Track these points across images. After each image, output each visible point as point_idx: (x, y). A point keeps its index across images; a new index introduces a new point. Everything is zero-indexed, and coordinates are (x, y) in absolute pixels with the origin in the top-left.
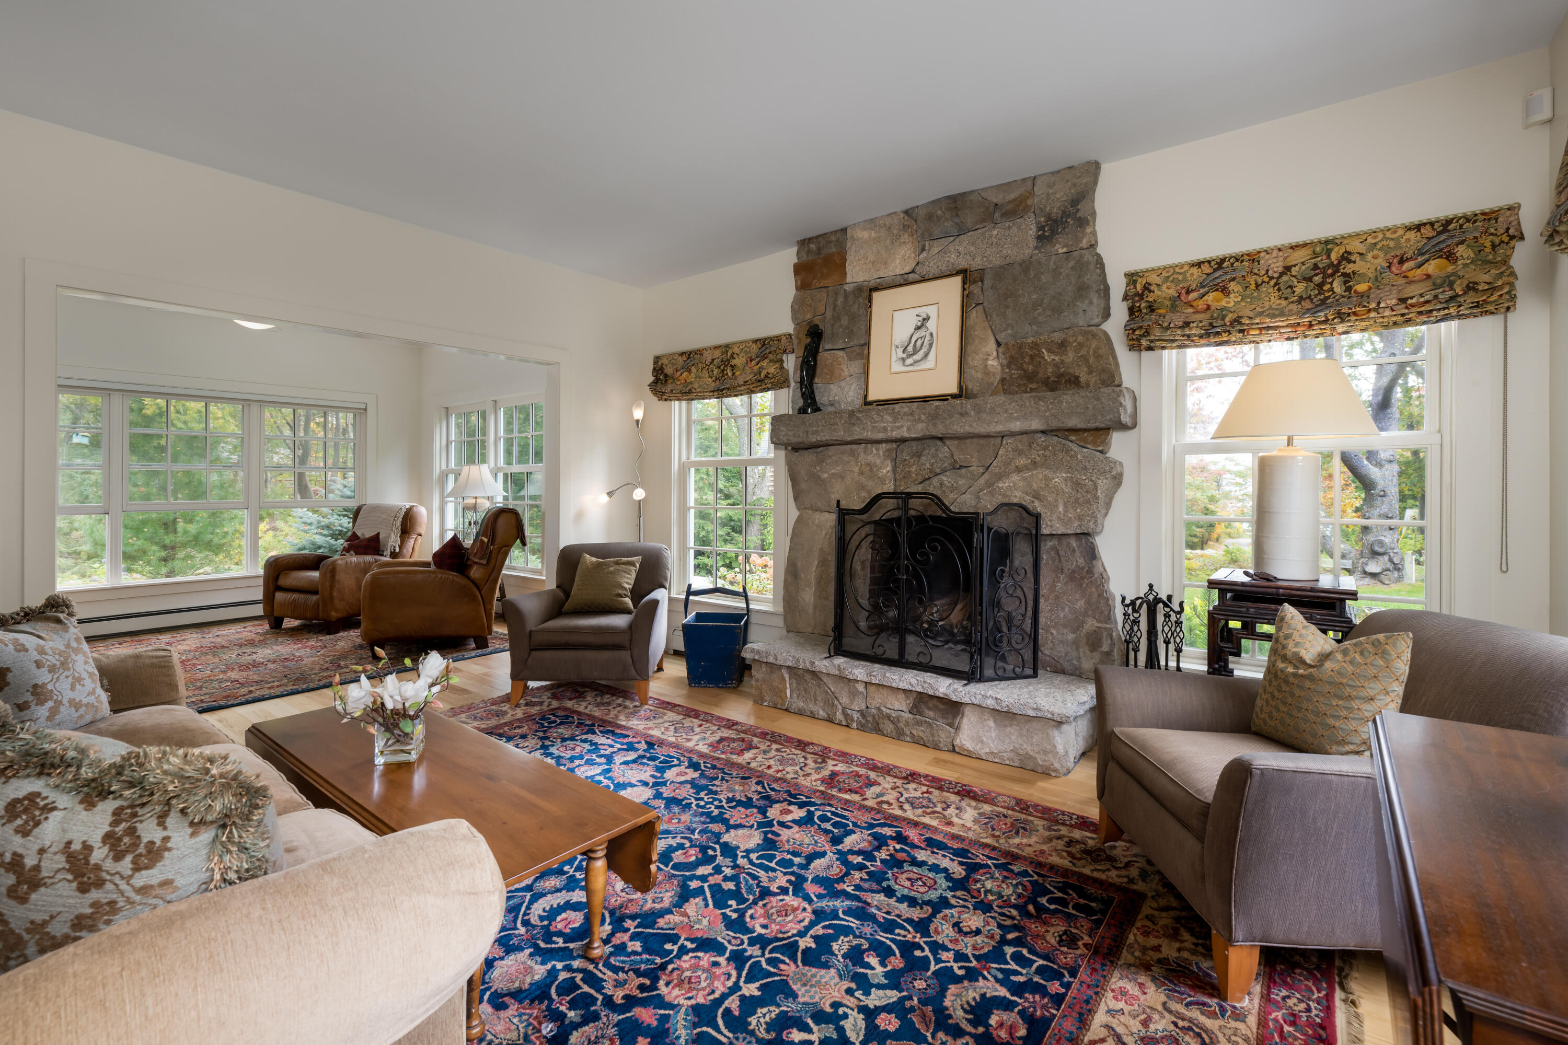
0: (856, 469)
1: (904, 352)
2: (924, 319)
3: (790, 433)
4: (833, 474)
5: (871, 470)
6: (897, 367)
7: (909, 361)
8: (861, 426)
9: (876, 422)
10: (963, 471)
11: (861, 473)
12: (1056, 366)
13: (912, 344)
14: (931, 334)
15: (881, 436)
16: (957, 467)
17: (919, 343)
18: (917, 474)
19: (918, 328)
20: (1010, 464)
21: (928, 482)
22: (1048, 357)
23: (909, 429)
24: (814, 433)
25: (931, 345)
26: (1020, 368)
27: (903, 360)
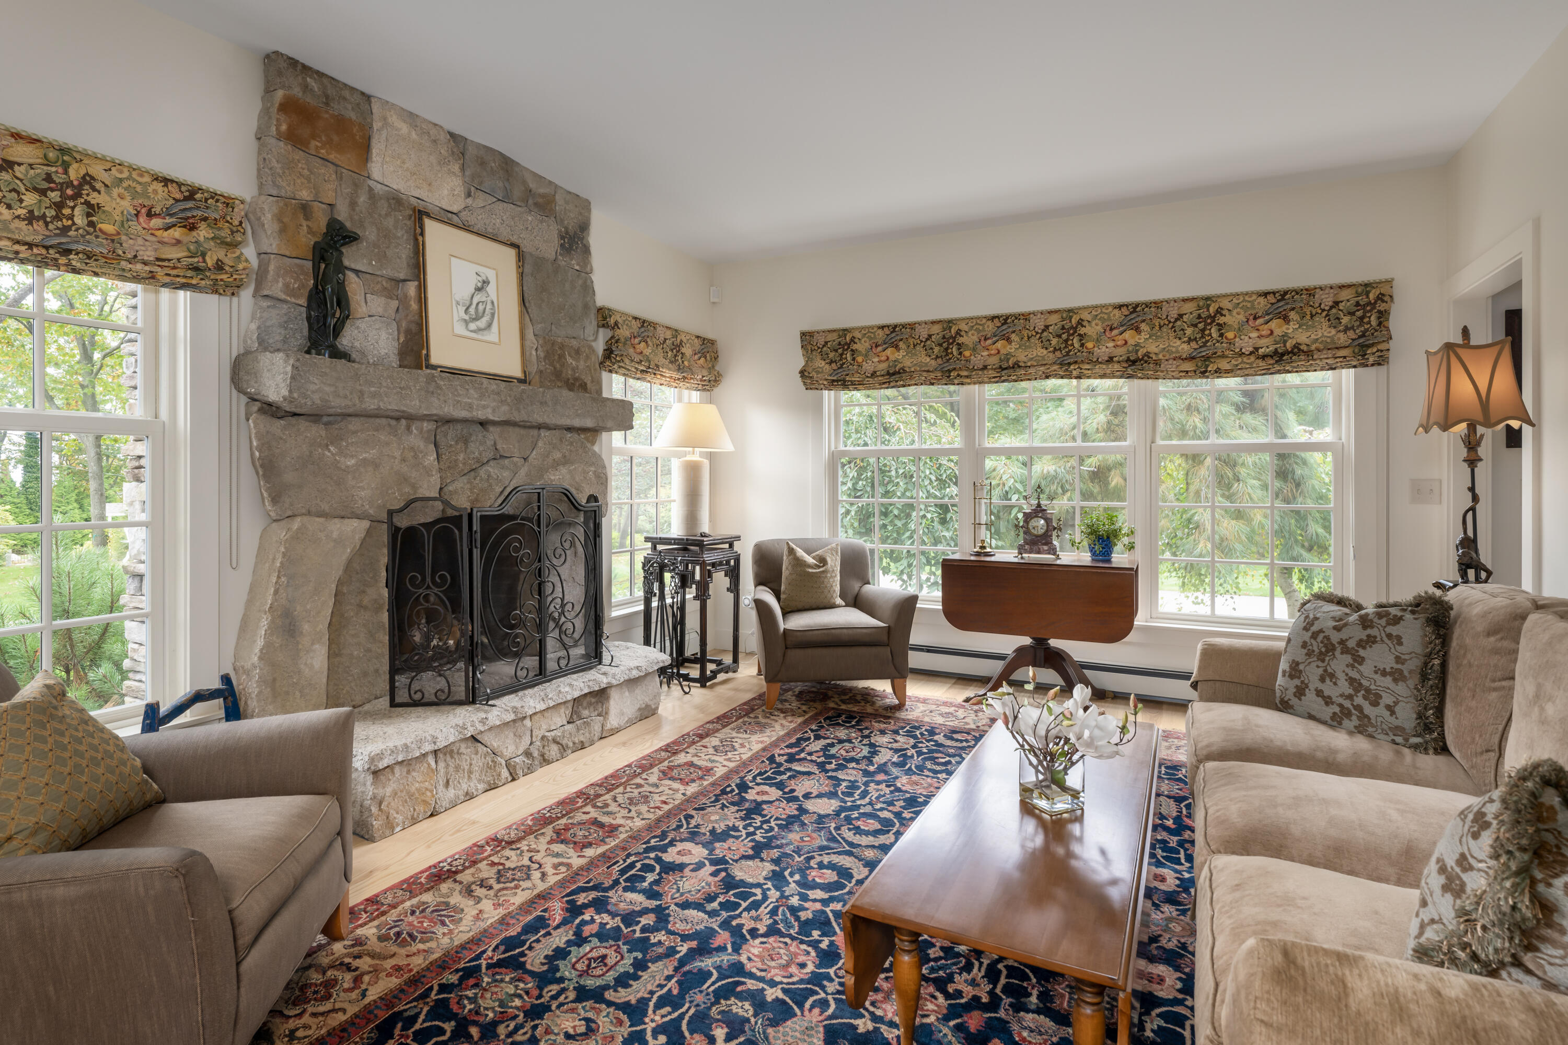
0: (397, 454)
1: (466, 311)
2: (484, 282)
3: (327, 389)
4: (365, 459)
5: (415, 457)
6: (460, 329)
7: (473, 326)
8: (442, 398)
9: (459, 395)
10: (506, 461)
11: (404, 460)
12: (573, 369)
13: (474, 306)
14: (492, 303)
15: (464, 414)
16: (499, 457)
17: (481, 307)
18: (464, 464)
19: (479, 289)
20: (547, 456)
21: (473, 473)
22: (569, 360)
23: (494, 411)
24: (374, 395)
25: (493, 315)
26: (552, 364)
27: (466, 322)
